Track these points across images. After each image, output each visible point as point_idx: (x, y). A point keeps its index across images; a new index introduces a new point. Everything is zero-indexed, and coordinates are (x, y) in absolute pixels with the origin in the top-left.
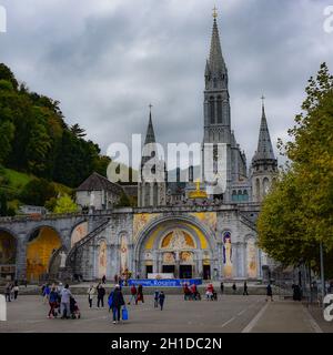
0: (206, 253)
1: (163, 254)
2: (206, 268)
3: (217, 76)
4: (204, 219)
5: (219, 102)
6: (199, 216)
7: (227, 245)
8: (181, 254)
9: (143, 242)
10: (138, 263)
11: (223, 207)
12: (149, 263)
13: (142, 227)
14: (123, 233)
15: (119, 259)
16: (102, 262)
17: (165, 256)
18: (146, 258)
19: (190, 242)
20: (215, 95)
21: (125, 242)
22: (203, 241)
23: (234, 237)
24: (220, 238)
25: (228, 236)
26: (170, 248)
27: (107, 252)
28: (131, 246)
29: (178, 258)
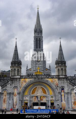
0: (52, 97)
1: (32, 97)
2: (52, 104)
4: (52, 81)
6: (50, 80)
7: (63, 93)
8: (40, 97)
9: (24, 92)
10: (22, 101)
11: (61, 77)
12: (26, 102)
13: (24, 84)
14: (16, 87)
15: (13, 99)
16: (4, 101)
17: (33, 98)
18: (25, 99)
19: (45, 92)
20: (38, 38)
21: (16, 92)
22: (51, 92)
23: (66, 90)
24: (59, 90)
25: (63, 89)
26: (35, 94)
27: (7, 96)
28: (19, 94)
29: (39, 99)
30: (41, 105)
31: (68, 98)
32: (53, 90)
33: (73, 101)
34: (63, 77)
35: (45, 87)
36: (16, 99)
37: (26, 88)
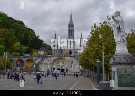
0: (67, 66)
1: (57, 66)
2: (67, 69)
3: (71, 25)
4: (67, 58)
5: (72, 31)
6: (66, 58)
7: (72, 64)
8: (61, 66)
9: (53, 63)
10: (52, 68)
11: (72, 56)
12: (54, 68)
13: (53, 60)
14: (48, 61)
15: (47, 67)
16: (43, 67)
18: (53, 67)
19: (64, 63)
20: (71, 30)
21: (49, 63)
22: (67, 63)
23: (74, 63)
24: (71, 63)
25: (72, 62)
26: (59, 65)
27: (45, 65)
28: (50, 64)
29: (61, 67)
30: (57, 70)
31: (74, 67)
32: (68, 63)
33: (77, 68)
34: (73, 56)
35: (64, 61)
36: (49, 66)
37: (54, 61)
